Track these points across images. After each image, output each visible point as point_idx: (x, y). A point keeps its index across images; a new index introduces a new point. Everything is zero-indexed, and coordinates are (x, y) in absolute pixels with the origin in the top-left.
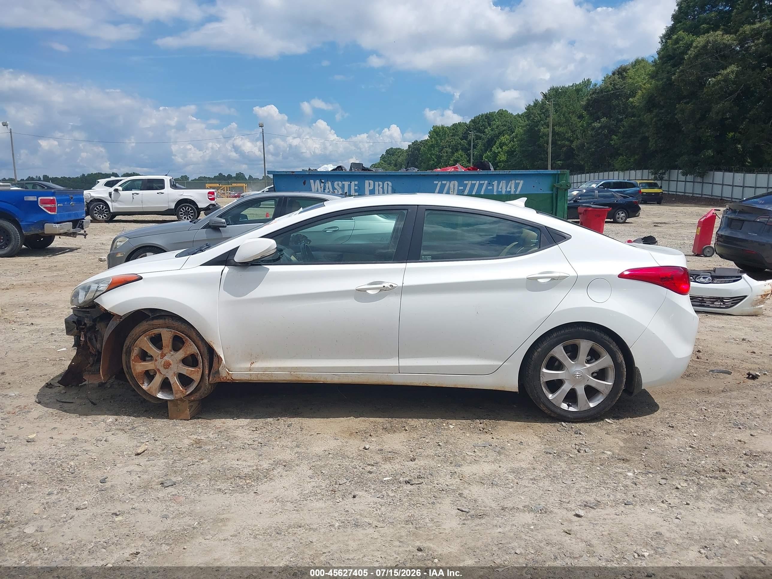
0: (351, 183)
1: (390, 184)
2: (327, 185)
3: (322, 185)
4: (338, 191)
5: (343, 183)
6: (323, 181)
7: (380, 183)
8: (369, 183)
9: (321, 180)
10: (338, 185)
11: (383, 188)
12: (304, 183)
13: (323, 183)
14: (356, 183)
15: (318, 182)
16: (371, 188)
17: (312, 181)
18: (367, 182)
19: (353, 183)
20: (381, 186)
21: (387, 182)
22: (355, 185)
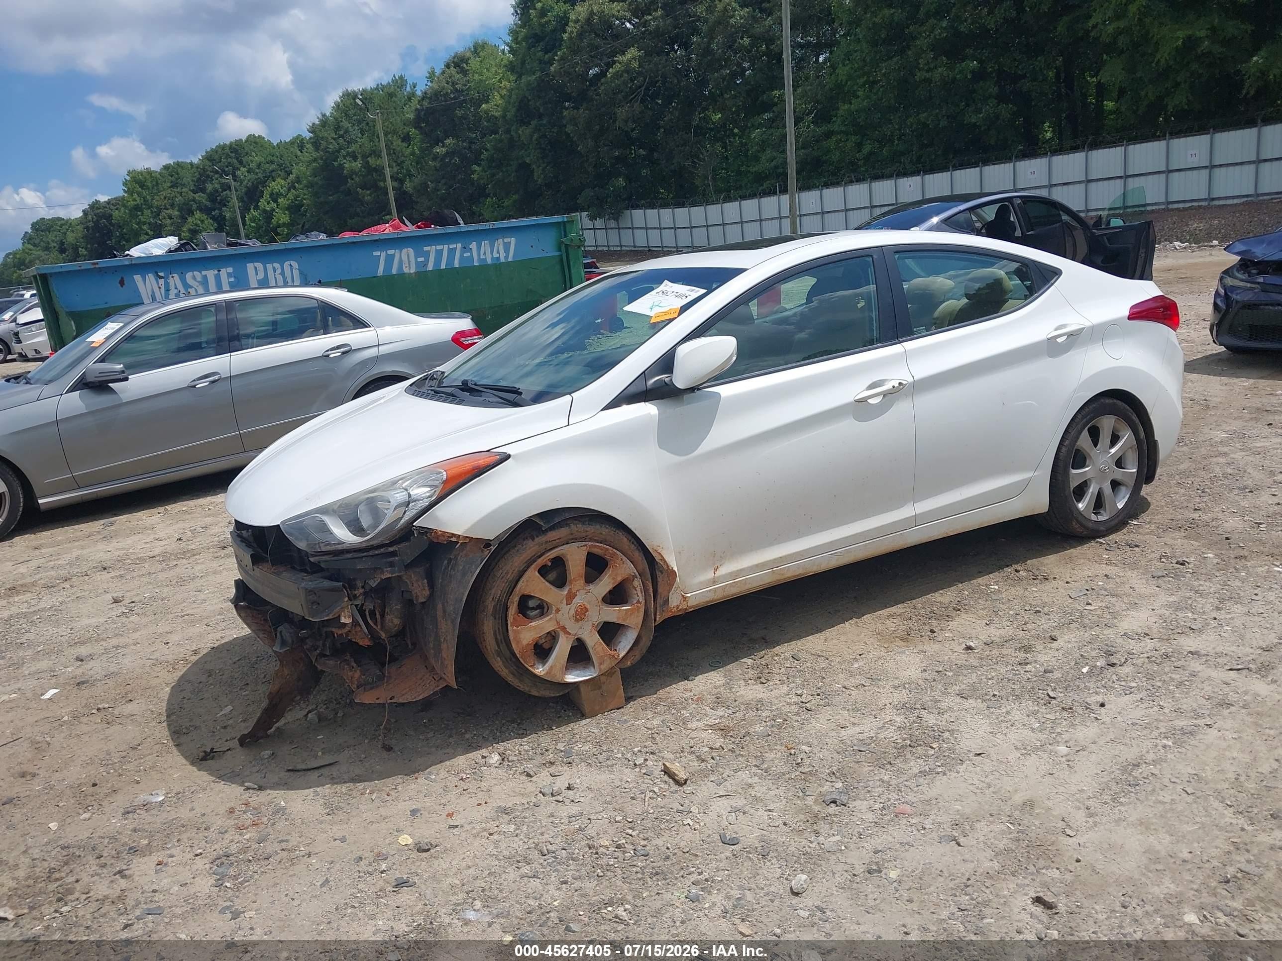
0: (219, 271)
1: (295, 265)
2: (171, 281)
3: (161, 281)
4: (196, 290)
5: (204, 273)
6: (161, 274)
7: (277, 265)
8: (256, 268)
9: (156, 273)
10: (194, 278)
11: (283, 273)
12: (122, 283)
13: (161, 277)
14: (230, 270)
15: (151, 277)
16: (261, 276)
17: (138, 278)
18: (250, 267)
19: (223, 273)
20: (279, 271)
21: (288, 263)
22: (229, 275)
